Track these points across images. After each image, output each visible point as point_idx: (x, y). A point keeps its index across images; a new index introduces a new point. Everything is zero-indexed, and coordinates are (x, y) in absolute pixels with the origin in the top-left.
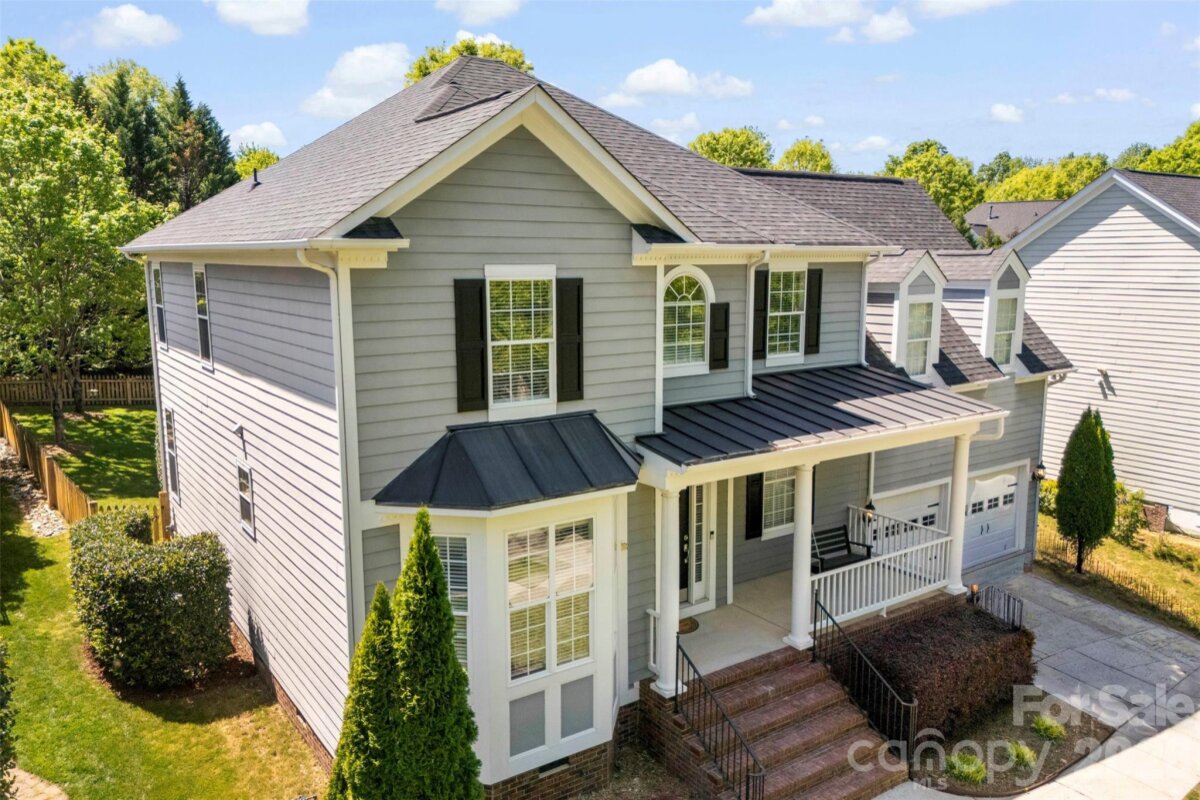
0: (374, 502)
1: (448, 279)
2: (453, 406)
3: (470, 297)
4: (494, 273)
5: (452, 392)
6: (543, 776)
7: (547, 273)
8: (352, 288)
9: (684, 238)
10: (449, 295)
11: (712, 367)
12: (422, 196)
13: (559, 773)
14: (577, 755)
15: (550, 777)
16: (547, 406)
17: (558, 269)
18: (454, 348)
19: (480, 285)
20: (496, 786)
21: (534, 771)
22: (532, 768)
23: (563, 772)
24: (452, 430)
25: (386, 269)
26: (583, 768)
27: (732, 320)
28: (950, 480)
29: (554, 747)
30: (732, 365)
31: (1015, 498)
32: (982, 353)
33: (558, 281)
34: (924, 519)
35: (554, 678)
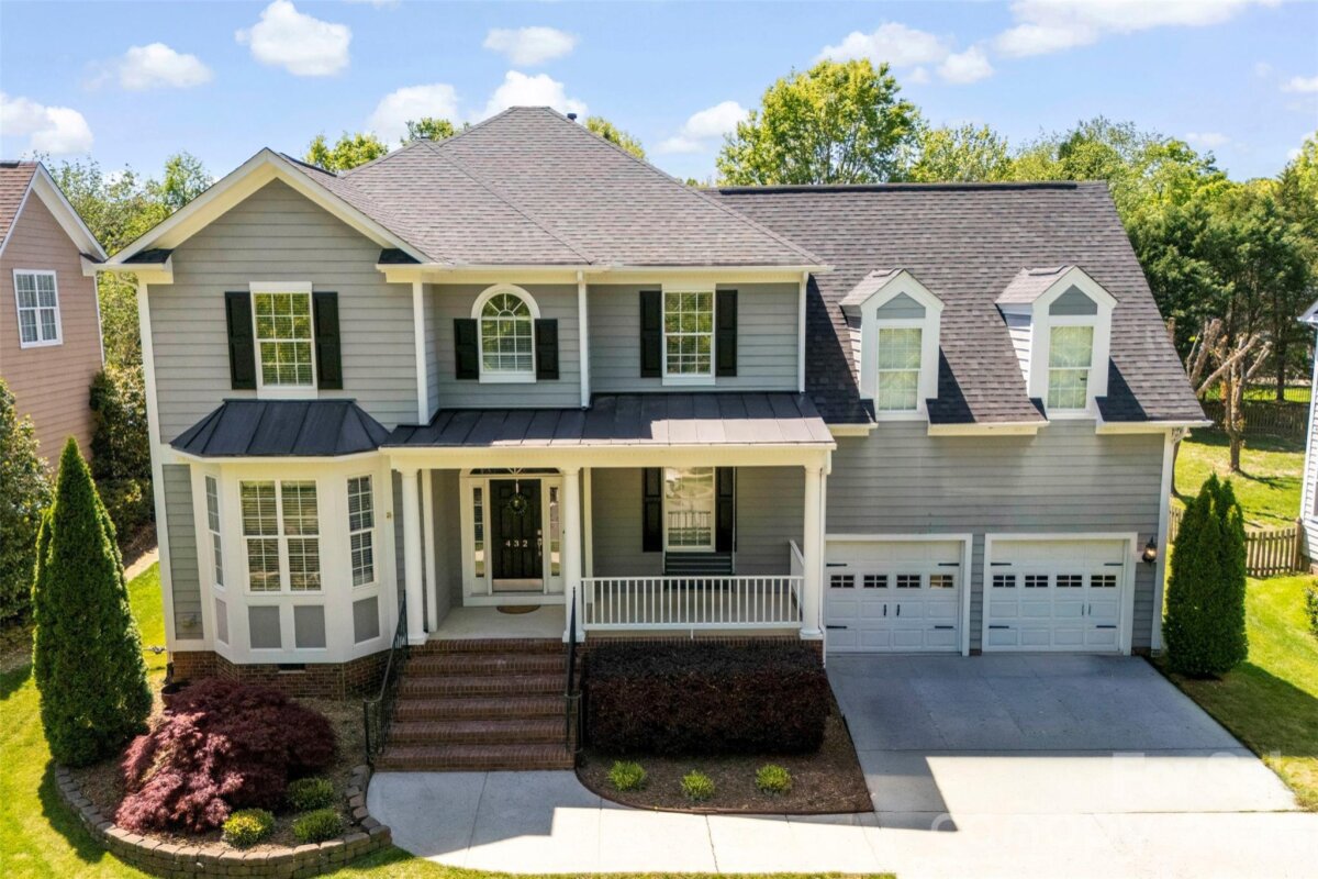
0: (170, 446)
1: (221, 292)
2: (228, 384)
3: (237, 305)
4: (257, 288)
5: (227, 374)
6: (281, 672)
7: (304, 287)
8: (149, 298)
9: (419, 259)
10: (222, 303)
11: (539, 377)
12: (200, 232)
13: (296, 675)
14: (313, 665)
15: (288, 675)
16: (308, 392)
17: (313, 285)
18: (227, 342)
19: (246, 295)
20: (241, 666)
21: (274, 665)
22: (272, 662)
23: (301, 675)
24: (228, 402)
25: (173, 285)
26: (320, 678)
27: (561, 335)
28: (968, 538)
29: (289, 651)
30: (563, 377)
31: (1118, 581)
32: (1028, 391)
33: (314, 294)
34: (932, 578)
35: (286, 598)
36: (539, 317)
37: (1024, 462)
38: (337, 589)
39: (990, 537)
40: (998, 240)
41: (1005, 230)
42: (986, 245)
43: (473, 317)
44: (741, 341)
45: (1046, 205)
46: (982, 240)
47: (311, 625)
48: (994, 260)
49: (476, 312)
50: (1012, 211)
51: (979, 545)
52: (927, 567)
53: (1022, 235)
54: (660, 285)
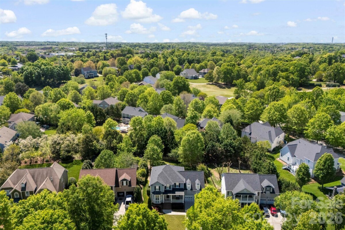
26: (159, 204)
29: (157, 203)
34: (191, 198)
35: (157, 201)
38: (160, 200)
47: (158, 202)
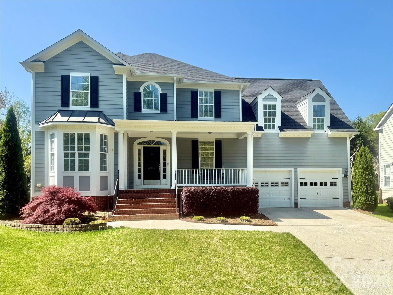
0: (38, 125)
1: (60, 75)
2: (60, 105)
3: (65, 79)
4: (72, 74)
5: (60, 101)
7: (88, 75)
9: (126, 65)
10: (60, 79)
11: (161, 112)
12: (55, 56)
16: (87, 108)
17: (91, 74)
18: (61, 91)
19: (68, 76)
24: (59, 110)
25: (44, 72)
27: (168, 98)
28: (292, 169)
30: (169, 112)
31: (337, 184)
32: (307, 125)
33: (91, 77)
34: (282, 183)
35: (77, 174)
36: (161, 92)
37: (308, 146)
38: (95, 171)
39: (299, 169)
40: (293, 91)
41: (294, 89)
42: (289, 92)
43: (140, 92)
44: (222, 107)
45: (305, 84)
46: (288, 91)
48: (292, 96)
49: (141, 90)
50: (295, 85)
51: (296, 172)
52: (280, 180)
53: (299, 90)
54: (197, 89)
